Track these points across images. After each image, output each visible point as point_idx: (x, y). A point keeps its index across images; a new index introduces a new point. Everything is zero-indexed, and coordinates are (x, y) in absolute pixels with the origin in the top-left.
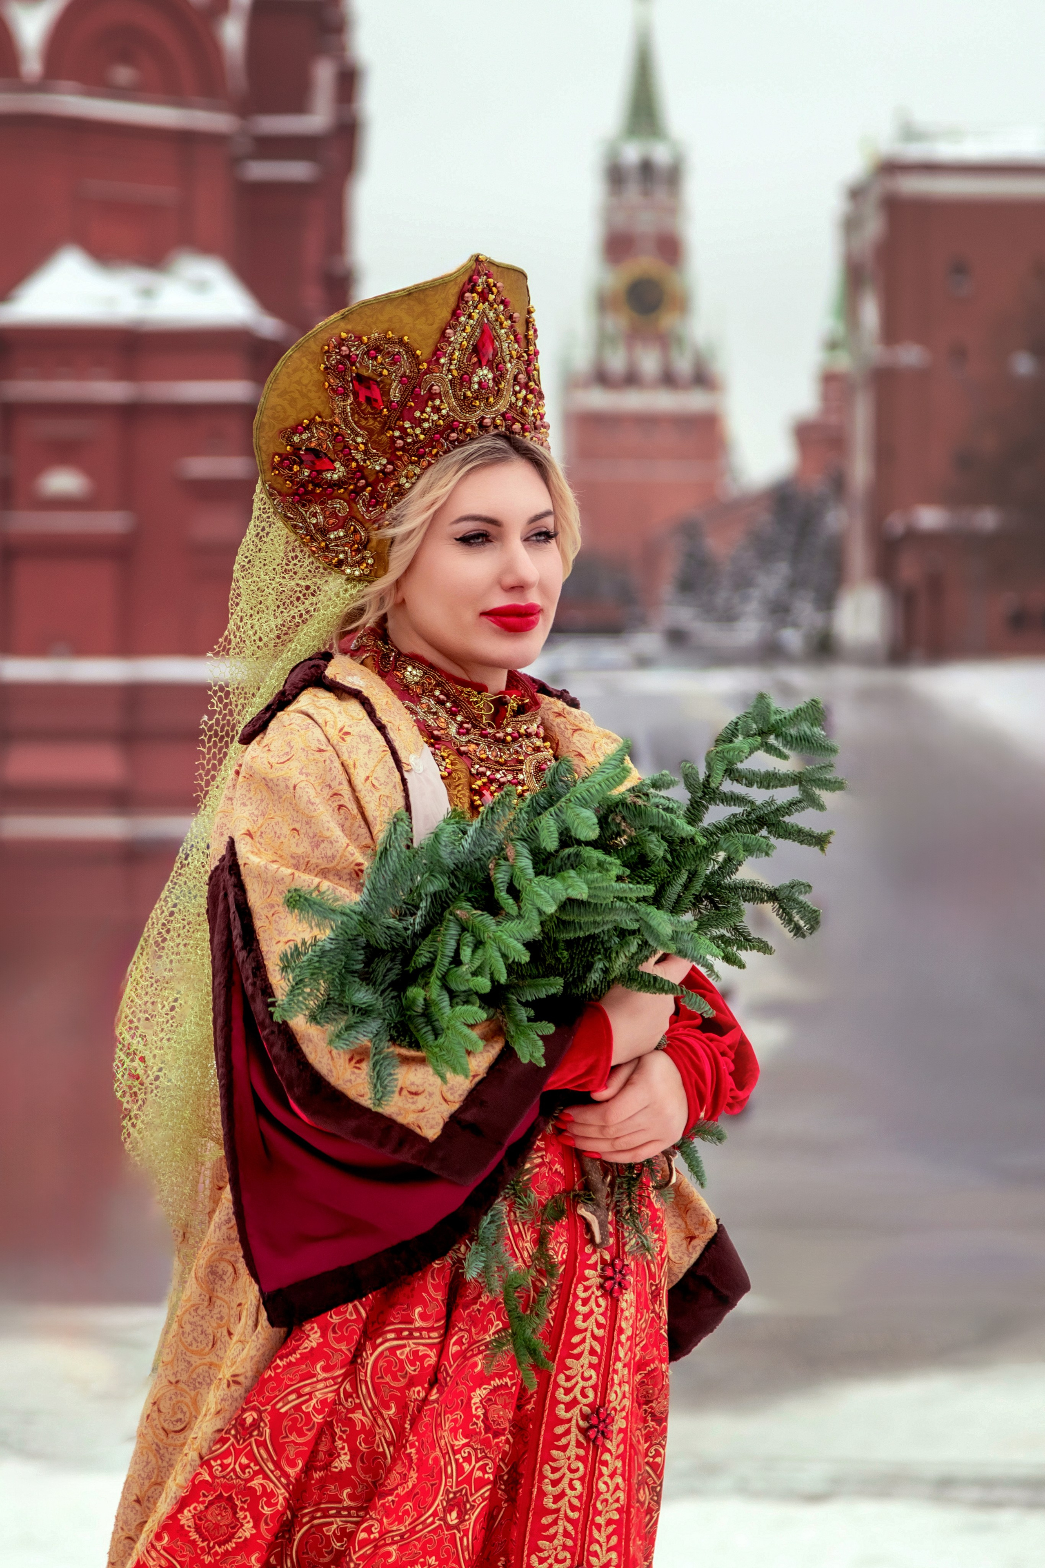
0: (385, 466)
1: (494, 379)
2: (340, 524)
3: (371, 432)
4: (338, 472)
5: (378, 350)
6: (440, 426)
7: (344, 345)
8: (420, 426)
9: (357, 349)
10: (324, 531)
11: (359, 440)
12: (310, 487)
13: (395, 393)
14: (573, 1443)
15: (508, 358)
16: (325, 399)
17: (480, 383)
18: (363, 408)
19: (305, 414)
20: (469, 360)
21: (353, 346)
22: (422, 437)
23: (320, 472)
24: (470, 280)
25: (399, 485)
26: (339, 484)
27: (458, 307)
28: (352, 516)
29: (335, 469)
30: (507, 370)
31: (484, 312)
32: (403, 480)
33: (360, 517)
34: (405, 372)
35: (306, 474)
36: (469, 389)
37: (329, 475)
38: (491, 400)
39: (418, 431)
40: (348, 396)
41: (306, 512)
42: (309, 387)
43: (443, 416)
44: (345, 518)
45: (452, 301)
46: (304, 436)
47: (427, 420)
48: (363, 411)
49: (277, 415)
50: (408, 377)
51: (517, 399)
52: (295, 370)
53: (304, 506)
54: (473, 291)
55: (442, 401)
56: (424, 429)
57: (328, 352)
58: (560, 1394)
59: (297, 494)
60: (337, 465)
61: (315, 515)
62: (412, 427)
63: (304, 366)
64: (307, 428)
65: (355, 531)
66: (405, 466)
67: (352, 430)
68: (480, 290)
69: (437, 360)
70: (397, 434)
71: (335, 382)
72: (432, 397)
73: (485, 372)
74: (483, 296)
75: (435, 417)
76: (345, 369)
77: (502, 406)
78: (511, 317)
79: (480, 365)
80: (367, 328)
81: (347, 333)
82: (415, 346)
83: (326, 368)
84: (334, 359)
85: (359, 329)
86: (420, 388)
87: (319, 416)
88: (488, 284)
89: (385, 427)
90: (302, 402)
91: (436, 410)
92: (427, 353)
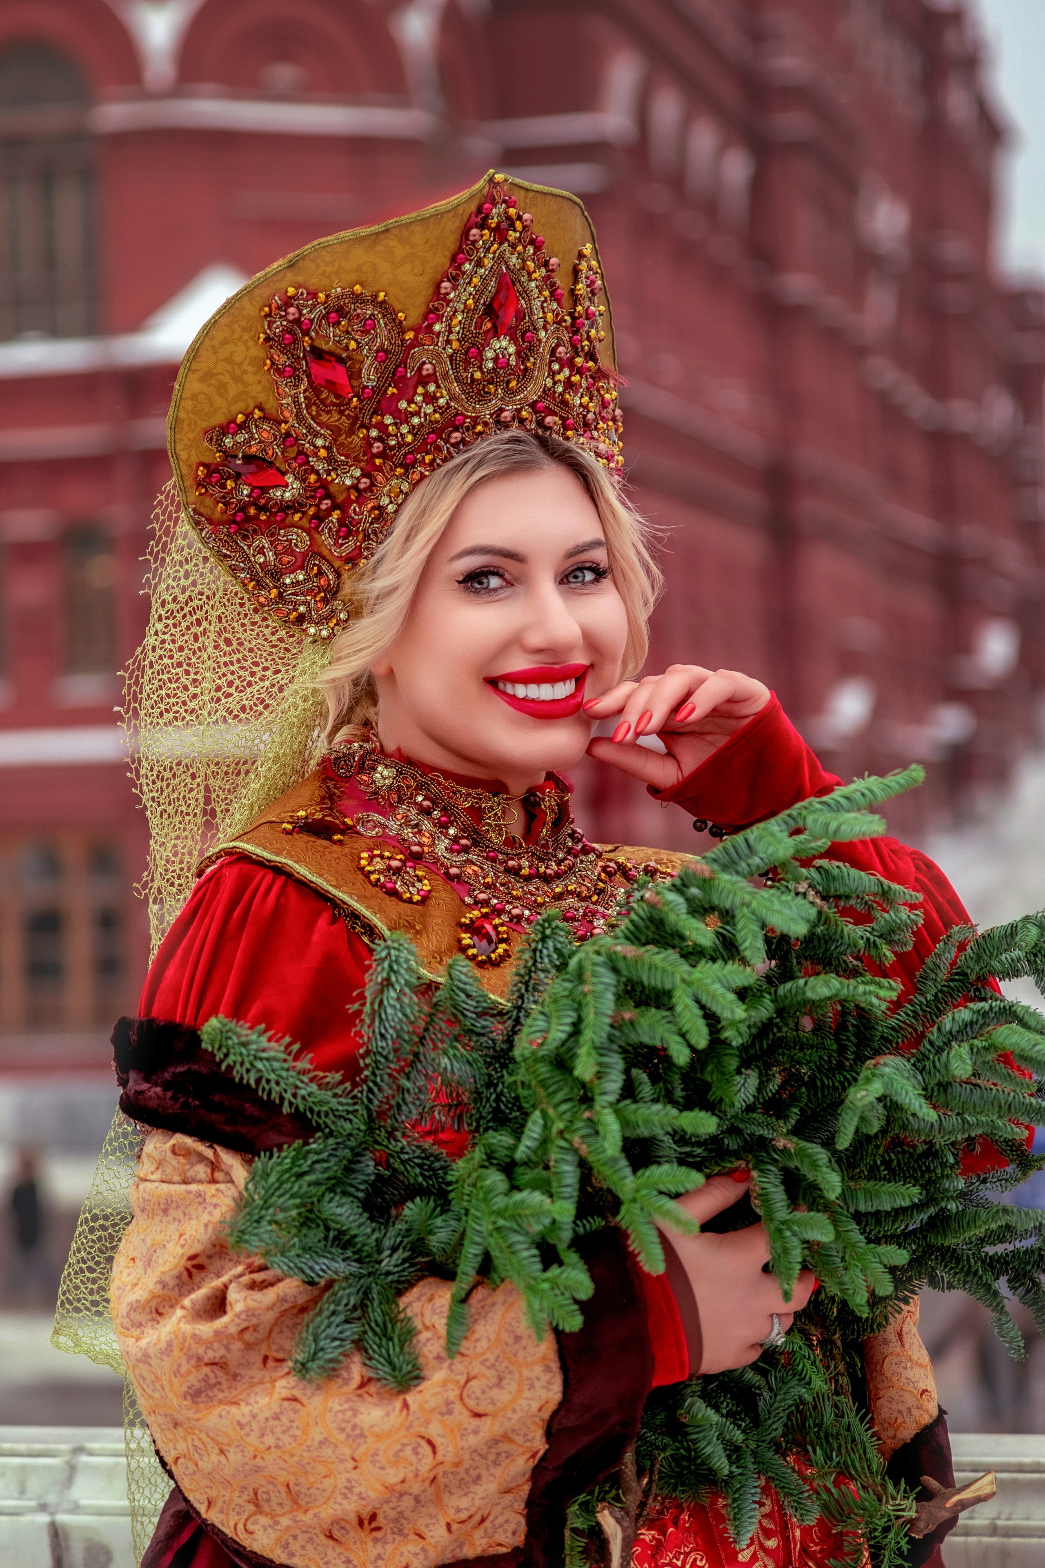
0: (358, 479)
1: (518, 353)
2: (298, 563)
3: (336, 431)
4: (291, 490)
5: (341, 312)
6: (437, 422)
7: (292, 306)
8: (408, 423)
9: (311, 312)
10: (276, 575)
11: (320, 442)
12: (252, 511)
13: (369, 377)
15: (541, 323)
16: (268, 385)
17: (496, 359)
18: (324, 396)
19: (241, 406)
20: (479, 325)
21: (306, 307)
22: (409, 438)
23: (265, 490)
24: (479, 210)
25: (379, 508)
26: (294, 506)
27: (460, 250)
28: (314, 552)
29: (286, 485)
30: (540, 341)
31: (502, 256)
32: (385, 501)
33: (326, 553)
34: (382, 344)
35: (245, 492)
36: (480, 368)
37: (278, 494)
38: (513, 384)
39: (404, 429)
40: (300, 379)
41: (249, 547)
42: (245, 367)
43: (440, 408)
44: (304, 555)
45: (451, 242)
46: (240, 438)
47: (417, 413)
48: (323, 401)
49: (199, 408)
50: (386, 352)
51: (555, 383)
52: (224, 343)
53: (245, 538)
54: (483, 226)
55: (438, 387)
56: (414, 427)
57: (268, 315)
59: (234, 522)
60: (290, 478)
61: (261, 551)
62: (395, 424)
63: (236, 336)
64: (243, 426)
65: (320, 573)
66: (387, 479)
67: (309, 428)
68: (493, 225)
69: (430, 326)
70: (374, 433)
71: (282, 360)
72: (423, 381)
73: (504, 343)
74: (500, 234)
75: (429, 409)
76: (295, 340)
77: (532, 392)
78: (546, 264)
79: (496, 333)
80: (325, 281)
81: (297, 289)
82: (397, 306)
83: (268, 339)
84: (279, 326)
85: (314, 282)
86: (405, 367)
87: (261, 409)
88: (508, 218)
89: (356, 424)
90: (233, 390)
91: (430, 399)
92: (415, 316)
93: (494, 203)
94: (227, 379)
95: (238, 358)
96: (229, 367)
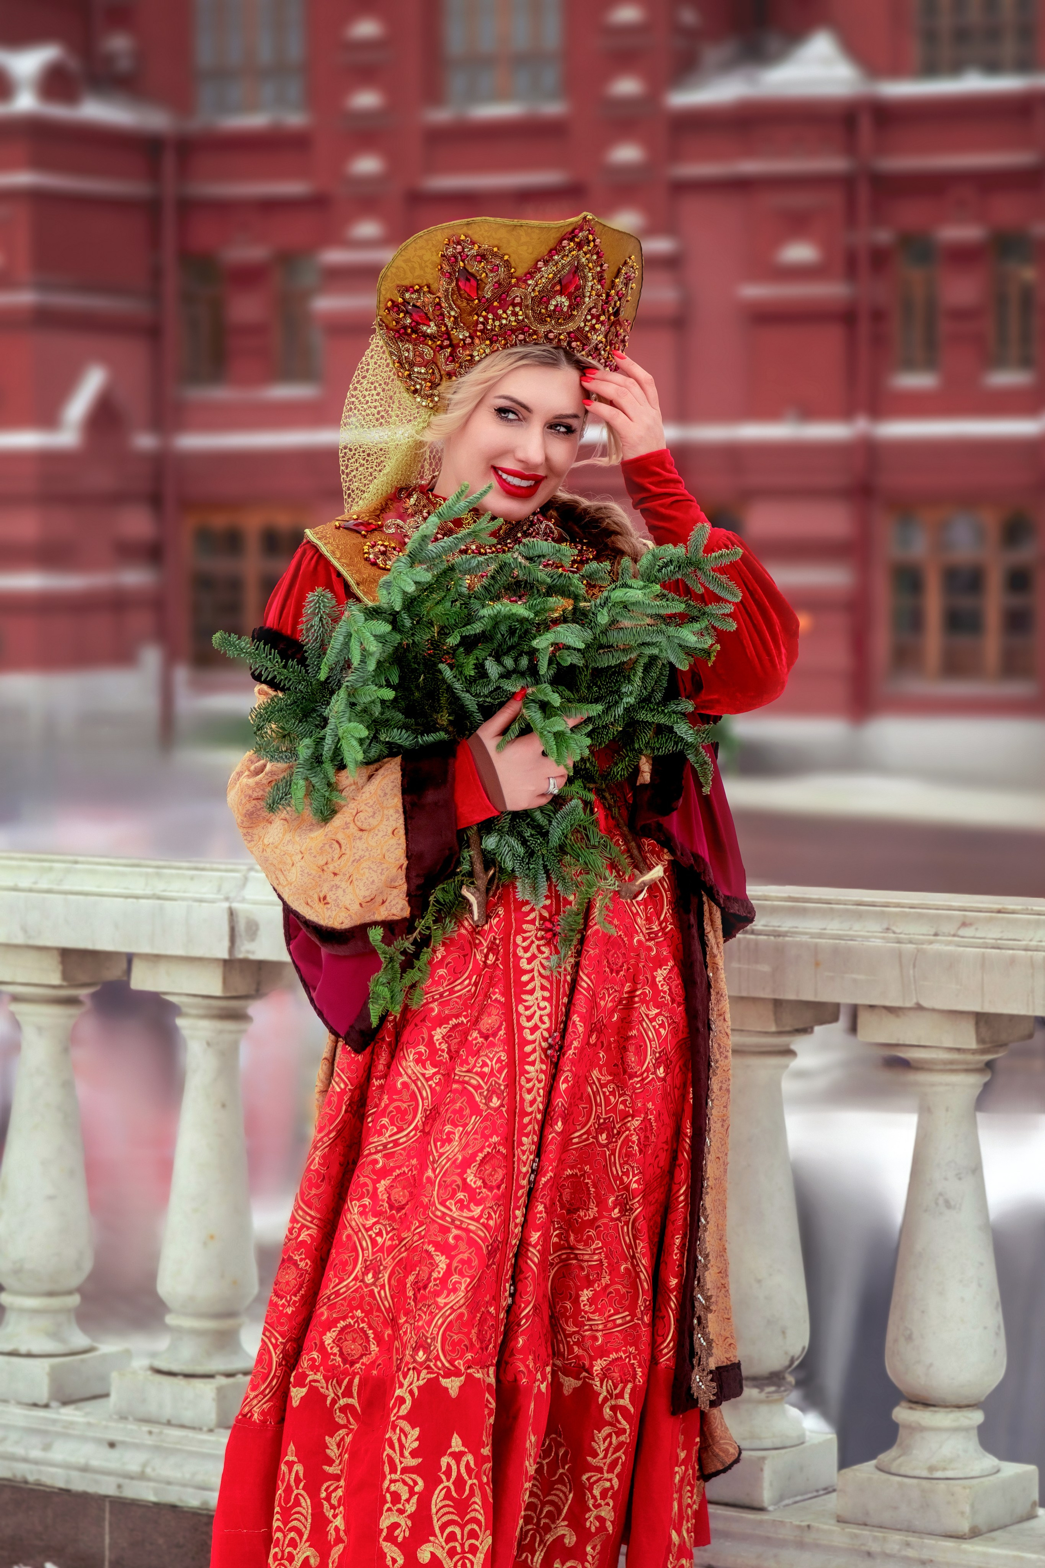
0: (466, 337)
1: (569, 306)
2: (423, 364)
3: (462, 311)
4: (431, 329)
5: (483, 257)
6: (514, 326)
7: (460, 244)
8: (499, 321)
9: (468, 251)
10: (412, 364)
11: (453, 313)
12: (409, 331)
13: (487, 292)
14: (538, 1060)
15: (588, 294)
16: (435, 277)
17: (556, 306)
18: (462, 293)
19: (419, 281)
20: (553, 286)
21: (467, 248)
22: (498, 329)
23: (418, 324)
24: (573, 231)
25: (472, 355)
26: (432, 337)
27: (555, 249)
28: (434, 362)
29: (429, 326)
30: (584, 303)
31: (577, 256)
32: (475, 353)
33: (439, 364)
34: (499, 280)
35: (408, 321)
36: (546, 308)
37: (424, 328)
38: (561, 320)
39: (497, 323)
40: (452, 281)
41: (402, 346)
42: (427, 264)
43: (518, 320)
44: (428, 361)
45: (552, 243)
46: (414, 296)
47: (505, 319)
48: (460, 295)
50: (500, 284)
52: (421, 248)
53: (402, 341)
54: (571, 240)
56: (502, 324)
57: (447, 244)
58: (523, 1021)
59: (398, 332)
60: (432, 324)
61: (408, 350)
62: (493, 319)
63: (428, 248)
64: (417, 291)
65: (433, 373)
66: (480, 344)
67: (450, 305)
68: (577, 241)
69: (526, 280)
70: (481, 319)
71: (446, 268)
72: (514, 304)
73: (563, 299)
74: (579, 246)
75: (513, 319)
76: (456, 261)
77: (570, 327)
78: (601, 266)
79: (561, 293)
80: (482, 239)
81: (466, 237)
82: (513, 264)
83: (442, 256)
84: (450, 252)
85: (475, 238)
86: (507, 295)
87: (429, 287)
88: (587, 239)
89: (475, 311)
90: (418, 272)
91: (515, 314)
92: (520, 272)
93: (582, 230)
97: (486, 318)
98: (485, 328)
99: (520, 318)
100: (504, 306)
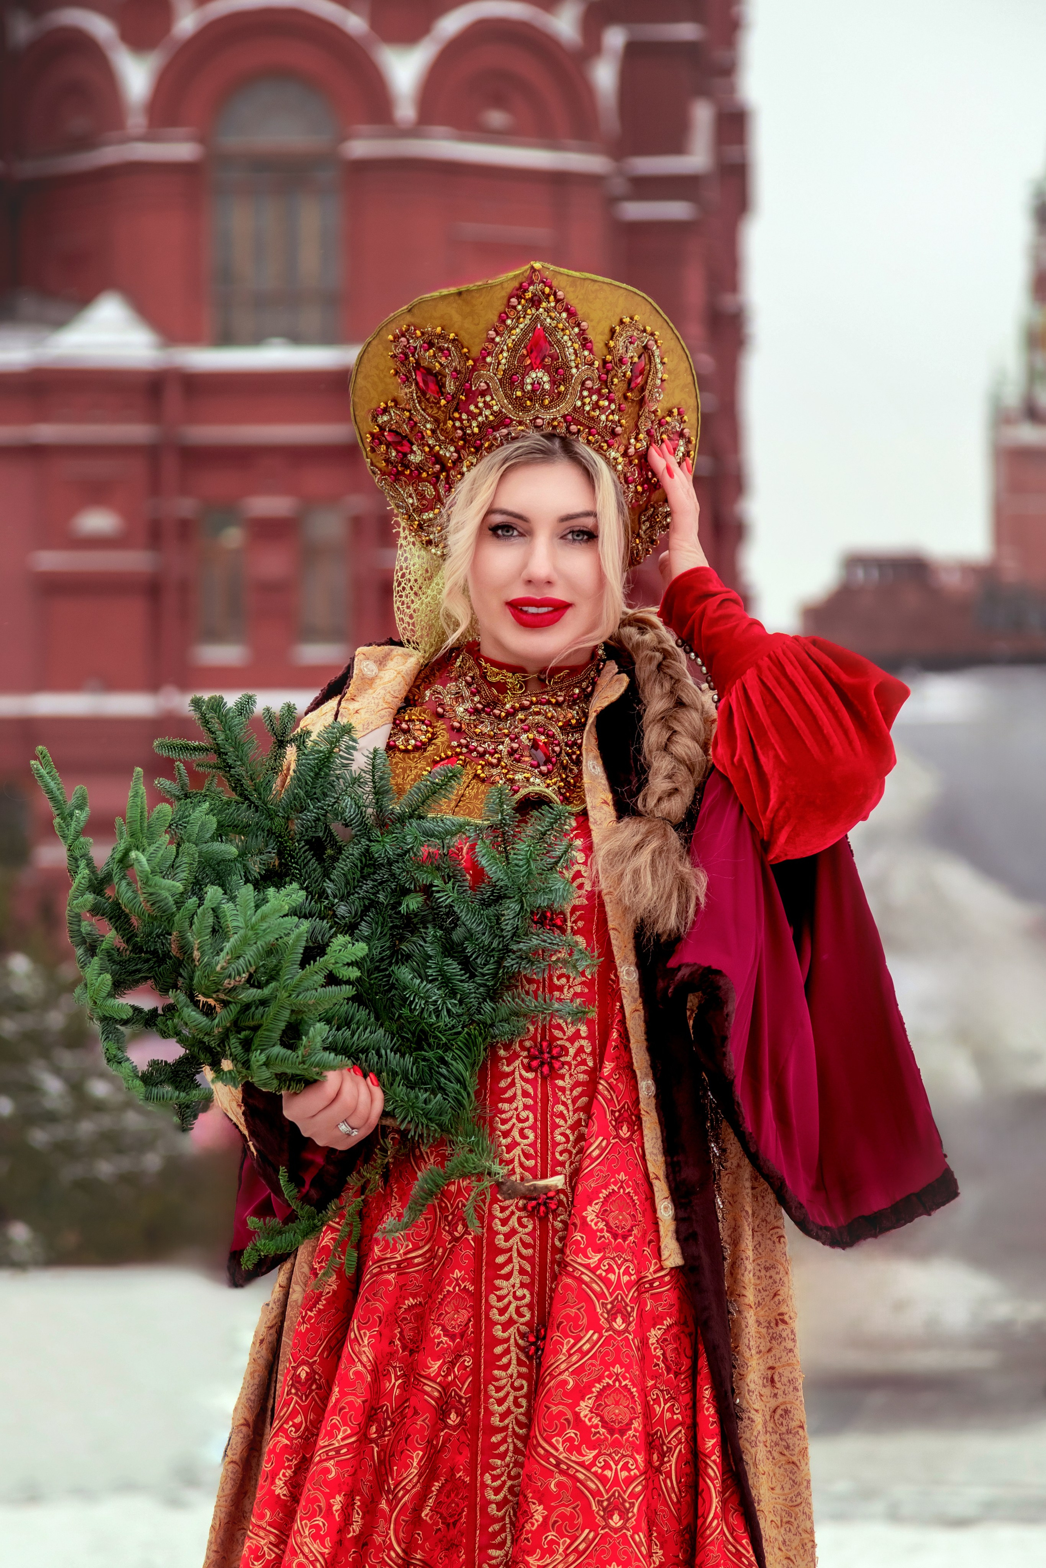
1: (553, 382)
2: (430, 506)
3: (436, 421)
4: (418, 456)
5: (431, 345)
6: (493, 421)
7: (404, 338)
8: (476, 420)
9: (414, 342)
10: (420, 511)
11: (428, 426)
12: (401, 467)
13: (450, 386)
14: (514, 1362)
15: (573, 363)
17: (533, 384)
18: (427, 397)
19: (384, 398)
20: (522, 359)
21: (411, 340)
22: (478, 430)
23: (404, 454)
26: (422, 467)
27: (504, 311)
28: (437, 498)
29: (415, 453)
30: (572, 376)
31: (539, 316)
32: (465, 469)
34: (456, 368)
35: (394, 454)
36: (523, 390)
37: (412, 458)
38: (547, 402)
39: (474, 423)
40: (412, 384)
41: (404, 492)
42: (385, 374)
43: (495, 412)
44: (432, 501)
46: (386, 418)
47: (481, 414)
48: (428, 400)
49: (364, 397)
50: (459, 372)
51: (584, 404)
52: (374, 356)
53: (400, 484)
54: (522, 298)
55: (493, 399)
56: (479, 423)
57: (393, 343)
58: (495, 1315)
59: (393, 473)
60: (416, 448)
61: (410, 495)
62: (469, 420)
63: (380, 353)
66: (467, 455)
67: (422, 416)
68: (527, 298)
69: (484, 358)
70: (457, 424)
71: (402, 370)
72: (483, 394)
73: (540, 374)
74: (535, 302)
75: (488, 412)
76: (408, 358)
77: (564, 408)
78: (579, 325)
79: (532, 367)
81: (407, 328)
82: (465, 344)
83: (394, 357)
84: (399, 350)
86: (471, 384)
87: (393, 401)
88: (544, 293)
89: (447, 417)
90: (379, 388)
91: (487, 406)
92: (476, 352)
93: (532, 283)
94: (376, 379)
95: (381, 367)
96: (377, 372)
97: (460, 420)
98: (465, 433)
99: (495, 408)
100: (471, 396)
